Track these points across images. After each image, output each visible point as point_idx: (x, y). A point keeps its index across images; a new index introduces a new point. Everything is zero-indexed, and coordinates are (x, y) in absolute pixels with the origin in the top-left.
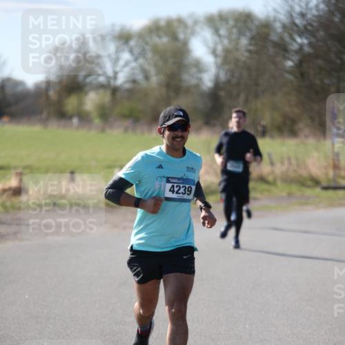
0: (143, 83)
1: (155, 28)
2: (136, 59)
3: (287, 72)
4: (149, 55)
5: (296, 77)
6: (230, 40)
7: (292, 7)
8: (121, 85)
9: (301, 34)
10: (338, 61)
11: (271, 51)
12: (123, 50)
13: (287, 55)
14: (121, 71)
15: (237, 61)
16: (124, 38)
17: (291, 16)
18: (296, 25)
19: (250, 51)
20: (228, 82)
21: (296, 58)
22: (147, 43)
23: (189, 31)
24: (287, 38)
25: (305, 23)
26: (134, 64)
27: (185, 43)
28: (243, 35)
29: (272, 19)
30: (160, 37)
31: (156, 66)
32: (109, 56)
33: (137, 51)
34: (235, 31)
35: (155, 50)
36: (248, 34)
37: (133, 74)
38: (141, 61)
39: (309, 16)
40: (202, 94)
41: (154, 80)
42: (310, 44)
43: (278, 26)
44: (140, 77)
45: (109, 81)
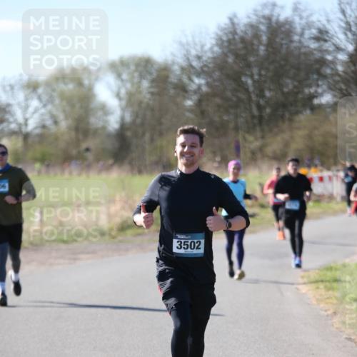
0: (53, 129)
1: (61, 77)
2: (45, 106)
3: (188, 111)
4: (57, 101)
5: (196, 116)
6: (133, 84)
7: (188, 51)
8: (31, 131)
9: (198, 75)
10: (234, 99)
11: (172, 92)
12: (32, 99)
13: (186, 95)
14: (31, 117)
15: (140, 103)
16: (32, 87)
17: (188, 59)
18: (191, 66)
19: (152, 94)
20: (134, 122)
21: (195, 98)
22: (54, 90)
23: (93, 77)
24: (185, 80)
25: (202, 64)
26: (43, 111)
27: (90, 89)
28: (144, 79)
29: (170, 62)
30: (66, 84)
31: (64, 111)
32: (19, 104)
33: (45, 98)
34: (136, 74)
35: (62, 96)
36: (149, 77)
37: (43, 120)
38: (49, 107)
39: (204, 58)
40: (109, 135)
41: (64, 124)
42: (207, 84)
43: (176, 68)
44: (49, 122)
45: (20, 128)
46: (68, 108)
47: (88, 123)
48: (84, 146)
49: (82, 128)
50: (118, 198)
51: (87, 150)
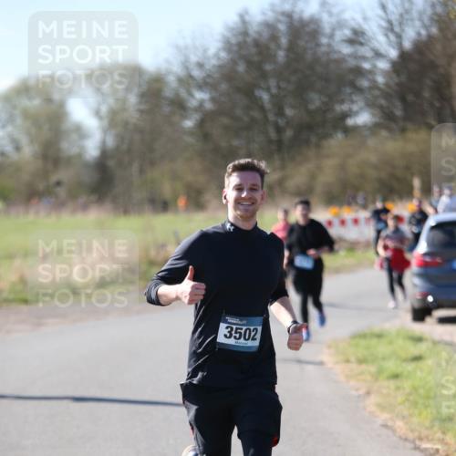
0: (14, 156)
1: (24, 89)
2: (4, 126)
4: (19, 121)
5: (198, 140)
6: (116, 100)
7: (186, 57)
9: (200, 87)
10: (246, 119)
11: (167, 109)
13: (184, 113)
15: (126, 123)
17: (187, 68)
18: (191, 77)
19: (142, 112)
20: (117, 148)
21: (196, 117)
22: (14, 107)
24: (183, 93)
27: (62, 105)
28: (131, 93)
29: (163, 72)
30: (30, 98)
31: (29, 134)
33: (3, 116)
35: (26, 115)
38: (9, 128)
39: (207, 67)
40: (86, 165)
41: (28, 151)
42: (213, 100)
43: (171, 79)
44: (9, 149)
46: (33, 131)
47: (59, 149)
48: (54, 178)
49: (51, 155)
51: (58, 184)
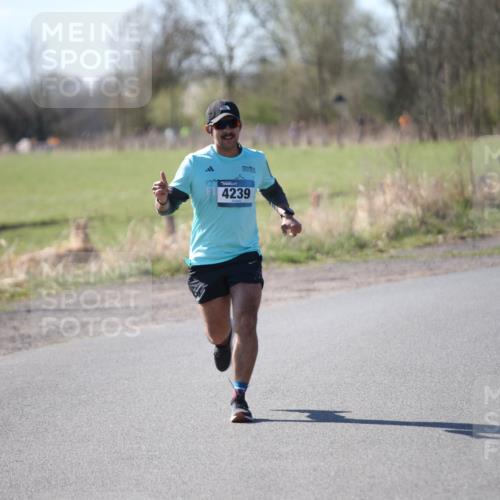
0: (278, 63)
2: (263, 24)
4: (285, 14)
8: (241, 69)
12: (241, 10)
14: (240, 44)
15: (434, 10)
20: (422, 47)
26: (261, 32)
31: (297, 31)
32: (218, 22)
33: (263, 9)
38: (272, 25)
40: (378, 73)
41: (296, 55)
44: (271, 52)
45: (221, 64)
46: (304, 26)
47: (342, 51)
48: (334, 92)
49: (329, 60)
50: (388, 180)
51: (340, 99)
